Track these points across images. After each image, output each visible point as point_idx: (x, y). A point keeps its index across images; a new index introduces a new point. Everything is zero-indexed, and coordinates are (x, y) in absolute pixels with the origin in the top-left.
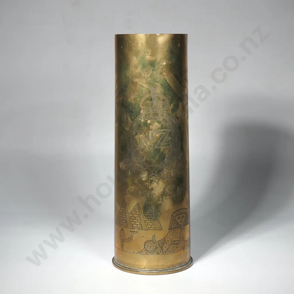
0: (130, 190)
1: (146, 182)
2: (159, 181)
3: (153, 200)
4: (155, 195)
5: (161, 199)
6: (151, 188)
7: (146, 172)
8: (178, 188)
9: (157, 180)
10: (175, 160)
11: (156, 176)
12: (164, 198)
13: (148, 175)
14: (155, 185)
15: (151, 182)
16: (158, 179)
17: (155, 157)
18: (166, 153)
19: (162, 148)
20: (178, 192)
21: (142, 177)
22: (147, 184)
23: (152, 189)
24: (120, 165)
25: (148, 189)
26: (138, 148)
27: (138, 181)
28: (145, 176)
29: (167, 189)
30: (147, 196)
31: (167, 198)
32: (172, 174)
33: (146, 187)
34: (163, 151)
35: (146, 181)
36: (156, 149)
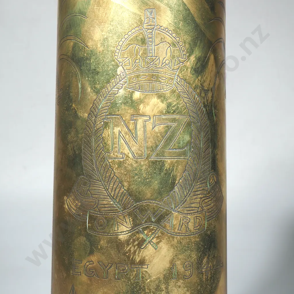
0: (88, 264)
1: (128, 245)
2: (160, 241)
3: (144, 290)
4: (150, 277)
5: (163, 287)
6: (140, 261)
7: (128, 220)
8: (205, 260)
9: (155, 241)
10: (199, 193)
11: (153, 230)
12: (172, 283)
13: (133, 228)
14: (148, 251)
15: (141, 244)
16: (158, 237)
17: (150, 182)
18: (179, 173)
19: (168, 161)
20: (203, 270)
21: (119, 231)
22: (130, 250)
23: (142, 262)
24: (63, 203)
25: (133, 262)
26: (110, 161)
27: (108, 242)
28: (125, 229)
29: (178, 263)
30: (129, 279)
31: (179, 284)
32: (191, 226)
33: (129, 257)
34: (169, 169)
35: (128, 242)
36: (154, 163)
